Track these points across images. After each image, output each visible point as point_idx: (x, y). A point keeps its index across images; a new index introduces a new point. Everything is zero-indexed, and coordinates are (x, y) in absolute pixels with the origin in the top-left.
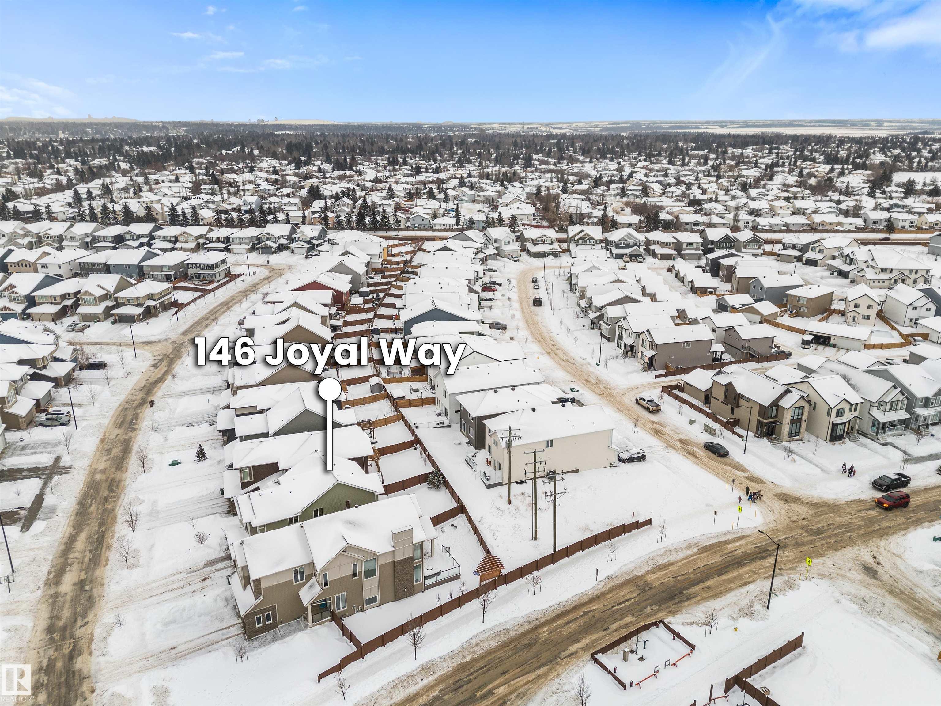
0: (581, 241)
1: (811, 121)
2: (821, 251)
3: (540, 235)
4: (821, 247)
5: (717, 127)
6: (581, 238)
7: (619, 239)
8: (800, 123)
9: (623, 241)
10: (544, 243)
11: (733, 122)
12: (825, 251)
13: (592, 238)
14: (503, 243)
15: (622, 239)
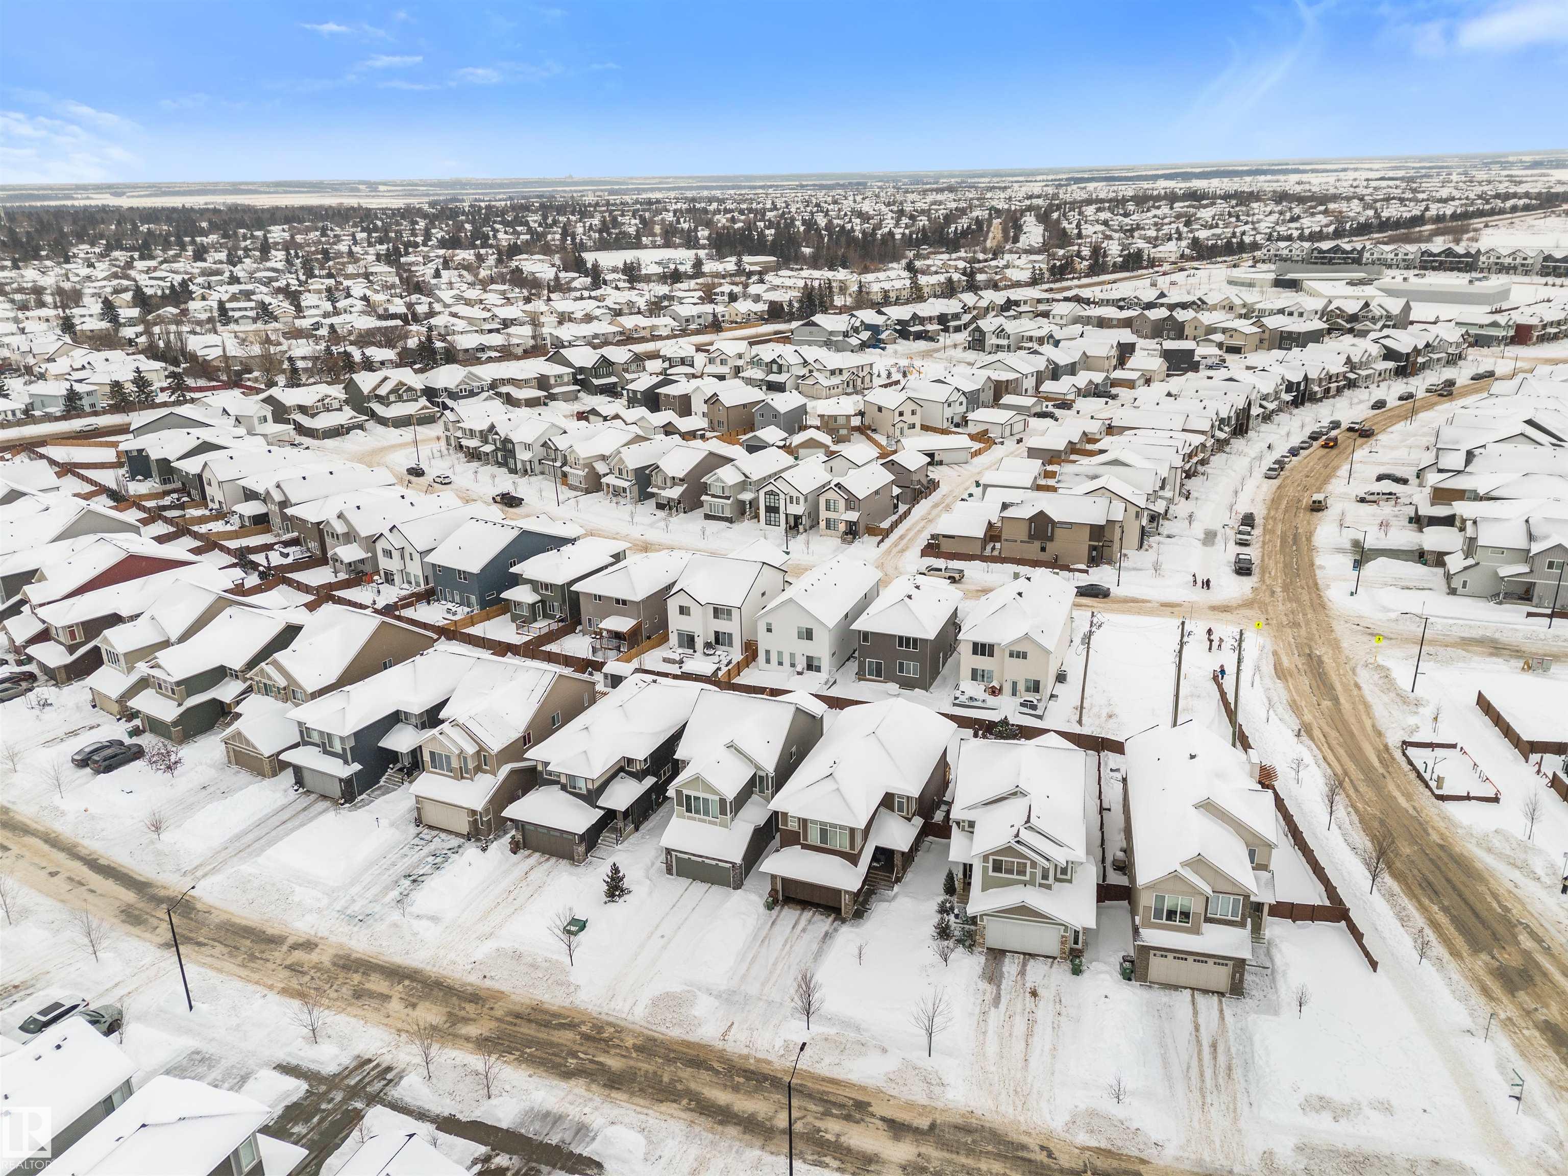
0: (392, 398)
1: (268, 184)
2: (723, 362)
3: (319, 397)
4: (723, 357)
5: (108, 196)
6: (392, 392)
7: (457, 383)
8: (250, 187)
9: (463, 387)
10: (328, 410)
11: (135, 187)
12: (729, 360)
13: (410, 389)
14: (256, 421)
15: (463, 382)
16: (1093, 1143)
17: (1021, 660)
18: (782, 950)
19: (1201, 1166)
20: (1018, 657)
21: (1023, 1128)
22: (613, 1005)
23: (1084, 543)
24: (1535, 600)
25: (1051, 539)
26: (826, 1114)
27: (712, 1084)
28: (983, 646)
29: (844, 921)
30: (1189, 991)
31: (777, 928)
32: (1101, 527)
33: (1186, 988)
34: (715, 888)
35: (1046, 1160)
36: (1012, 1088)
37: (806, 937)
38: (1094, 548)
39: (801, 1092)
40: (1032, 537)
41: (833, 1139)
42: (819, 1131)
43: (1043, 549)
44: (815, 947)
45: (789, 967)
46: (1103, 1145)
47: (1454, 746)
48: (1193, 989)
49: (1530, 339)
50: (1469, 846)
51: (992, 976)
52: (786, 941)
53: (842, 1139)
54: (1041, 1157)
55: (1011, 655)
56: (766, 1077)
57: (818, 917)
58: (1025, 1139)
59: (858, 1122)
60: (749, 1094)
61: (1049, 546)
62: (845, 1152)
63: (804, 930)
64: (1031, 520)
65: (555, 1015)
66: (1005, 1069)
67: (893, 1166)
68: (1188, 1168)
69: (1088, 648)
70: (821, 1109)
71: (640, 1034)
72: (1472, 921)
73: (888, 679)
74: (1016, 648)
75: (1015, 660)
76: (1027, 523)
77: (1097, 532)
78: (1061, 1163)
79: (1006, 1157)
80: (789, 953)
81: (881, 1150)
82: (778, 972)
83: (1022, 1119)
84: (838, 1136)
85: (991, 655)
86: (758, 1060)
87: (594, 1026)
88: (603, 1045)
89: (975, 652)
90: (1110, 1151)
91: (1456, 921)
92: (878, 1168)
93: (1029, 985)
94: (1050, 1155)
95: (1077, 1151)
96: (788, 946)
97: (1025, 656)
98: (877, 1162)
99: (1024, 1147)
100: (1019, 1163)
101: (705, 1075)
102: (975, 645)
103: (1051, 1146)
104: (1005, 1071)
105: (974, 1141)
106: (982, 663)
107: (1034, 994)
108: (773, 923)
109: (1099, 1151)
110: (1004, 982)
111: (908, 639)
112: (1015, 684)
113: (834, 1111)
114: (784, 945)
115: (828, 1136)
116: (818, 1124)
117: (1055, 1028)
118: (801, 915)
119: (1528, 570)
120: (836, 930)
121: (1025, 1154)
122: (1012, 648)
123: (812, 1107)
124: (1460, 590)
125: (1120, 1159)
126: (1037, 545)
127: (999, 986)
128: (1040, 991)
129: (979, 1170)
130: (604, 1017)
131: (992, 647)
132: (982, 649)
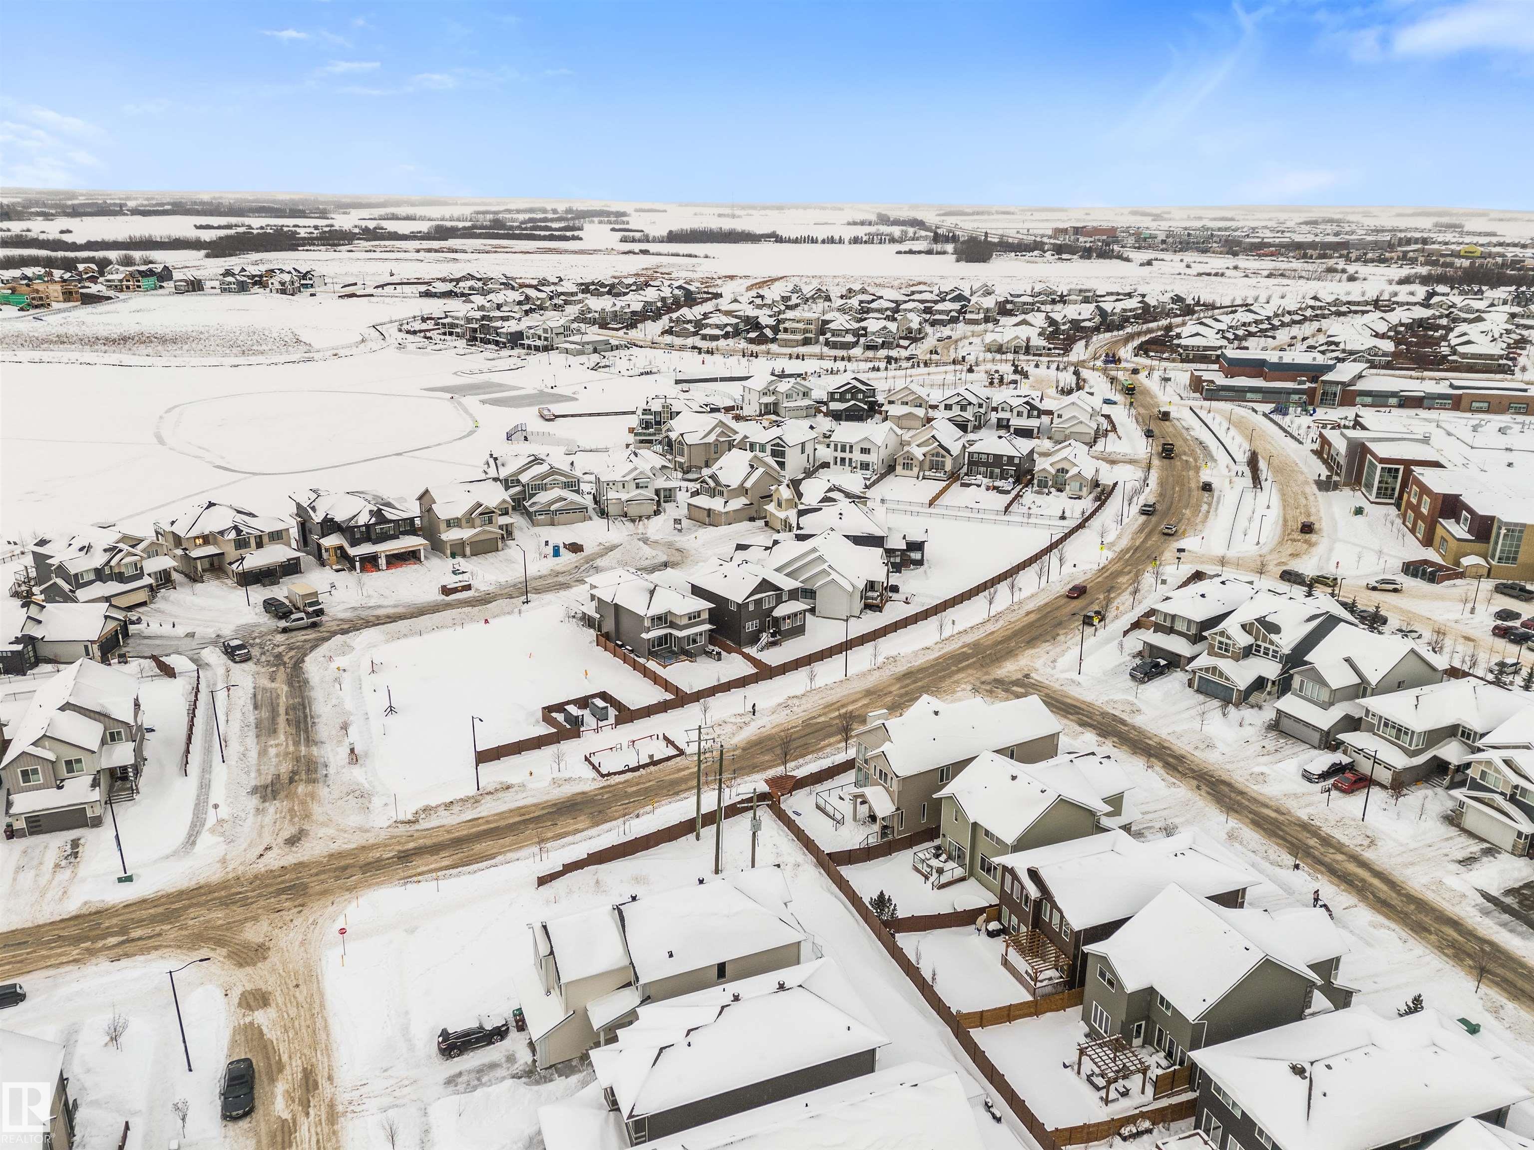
22: (1440, 966)
27: (1379, 890)
56: (1339, 877)
60: (1355, 874)
65: (1497, 984)
71: (1423, 938)
86: (1338, 886)
87: (1462, 960)
88: (1457, 945)
99: (1208, 793)
101: (1381, 895)
130: (1451, 963)
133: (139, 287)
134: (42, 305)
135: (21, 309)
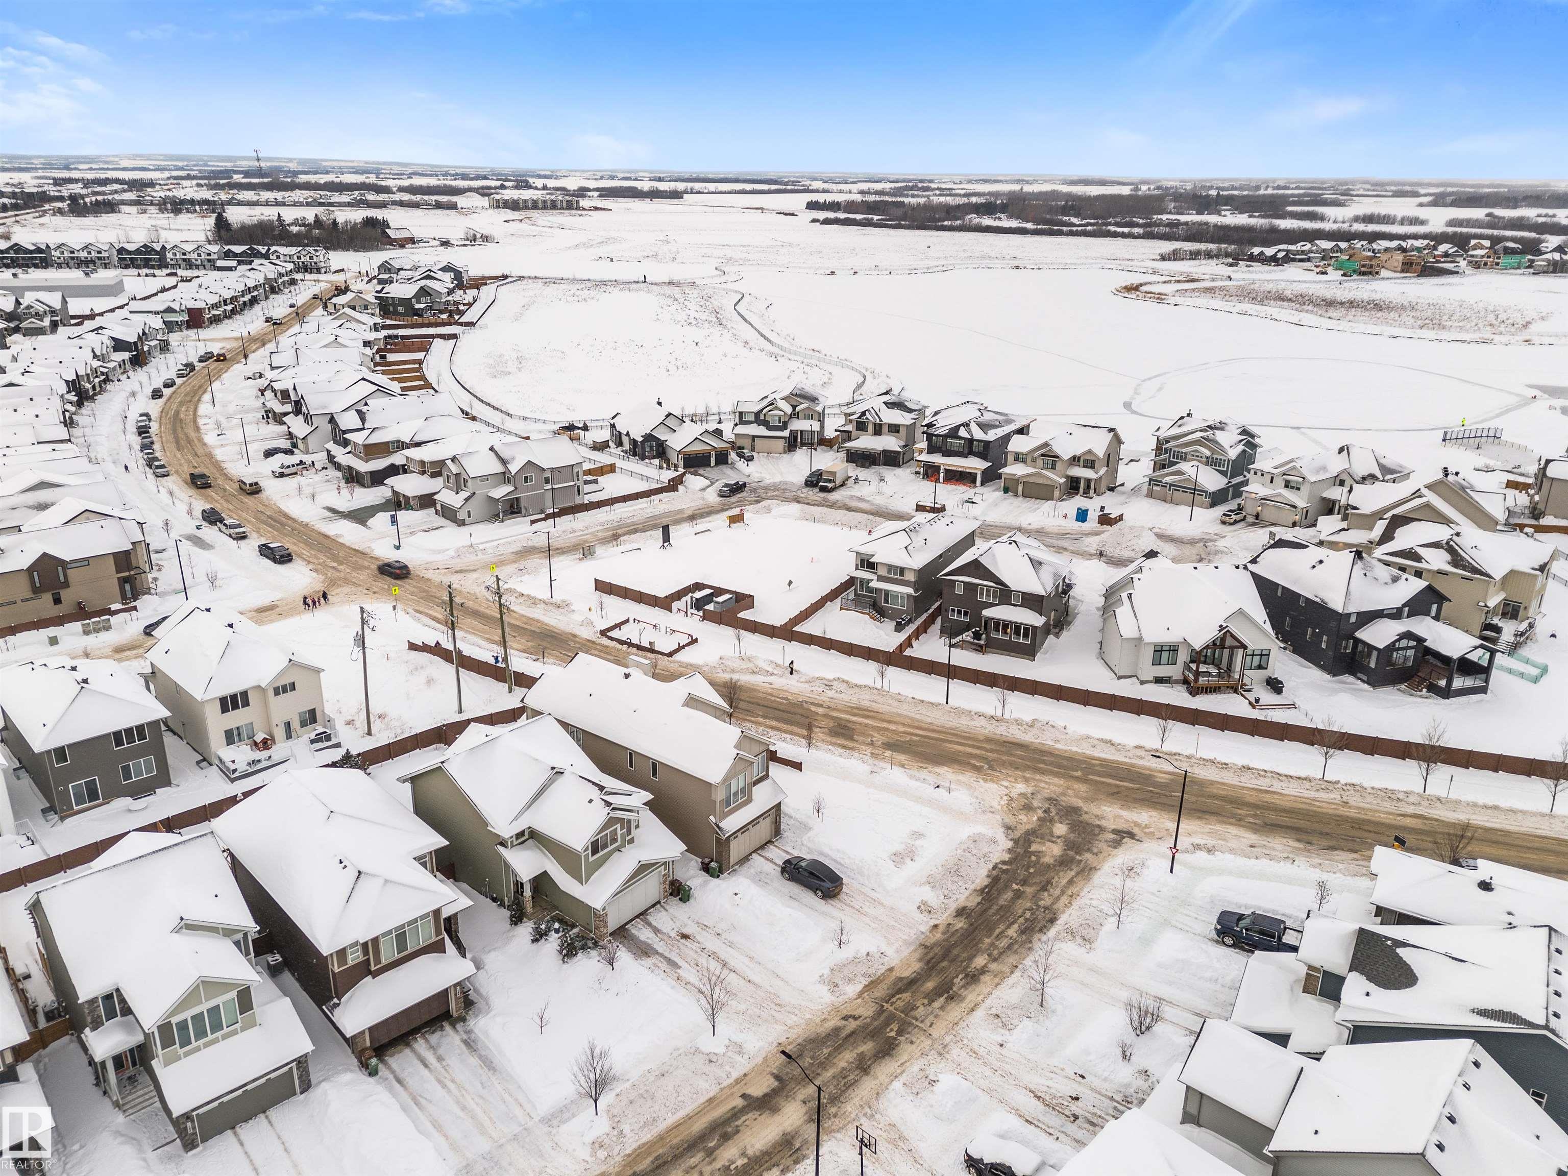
16: (860, 987)
17: (290, 694)
18: (449, 1091)
19: (910, 944)
20: (285, 691)
21: (818, 1020)
23: (111, 577)
24: (523, 511)
25: (66, 585)
26: (710, 1153)
28: (234, 697)
29: (463, 1019)
30: (754, 855)
31: (410, 1082)
32: (127, 553)
33: (750, 854)
34: (272, 1113)
35: (858, 1022)
36: (773, 1006)
37: (453, 1061)
38: (125, 580)
39: (665, 1163)
40: (36, 591)
41: (746, 1160)
42: (727, 1168)
43: (57, 601)
44: (474, 1061)
45: (481, 1097)
46: (865, 981)
47: (627, 621)
48: (754, 852)
49: (204, 323)
50: (719, 675)
51: (643, 951)
52: (439, 1081)
53: (750, 1152)
54: (852, 1025)
55: (277, 692)
57: (434, 1038)
58: (830, 1024)
59: (738, 1132)
61: (65, 594)
62: (767, 1158)
63: (440, 1059)
64: (30, 570)
66: (749, 999)
67: (805, 1127)
68: (909, 951)
69: (364, 648)
70: (700, 1155)
72: (785, 716)
73: (109, 797)
74: (280, 683)
75: (282, 696)
76: (26, 575)
77: (123, 560)
78: (866, 1015)
79: (841, 1046)
80: (459, 1087)
81: (781, 1128)
82: (478, 1111)
83: (808, 1016)
84: (743, 1154)
85: (246, 704)
89: (224, 709)
90: (872, 982)
91: (778, 719)
92: (800, 1139)
93: (673, 934)
94: (855, 1018)
95: (859, 1000)
96: (451, 1086)
97: (293, 687)
98: (793, 1137)
99: (837, 1029)
100: (852, 1040)
102: (223, 701)
103: (845, 1013)
104: (753, 1000)
105: (812, 1058)
106: (237, 718)
107: (685, 937)
108: (399, 1081)
109: (868, 988)
110: (655, 946)
111: (129, 731)
112: (288, 725)
113: (711, 1144)
114: (444, 1086)
115: (740, 1163)
116: (718, 1164)
117: (731, 945)
118: (414, 1051)
119: (513, 488)
120: (469, 1032)
121: (843, 1034)
122: (276, 685)
123: (693, 1161)
124: (468, 520)
125: (881, 981)
126: (48, 597)
127: (657, 953)
128: (685, 931)
129: (844, 1069)
131: (245, 694)
132: (230, 703)
133: (1497, 264)
134: (1370, 273)
135: (1344, 275)
